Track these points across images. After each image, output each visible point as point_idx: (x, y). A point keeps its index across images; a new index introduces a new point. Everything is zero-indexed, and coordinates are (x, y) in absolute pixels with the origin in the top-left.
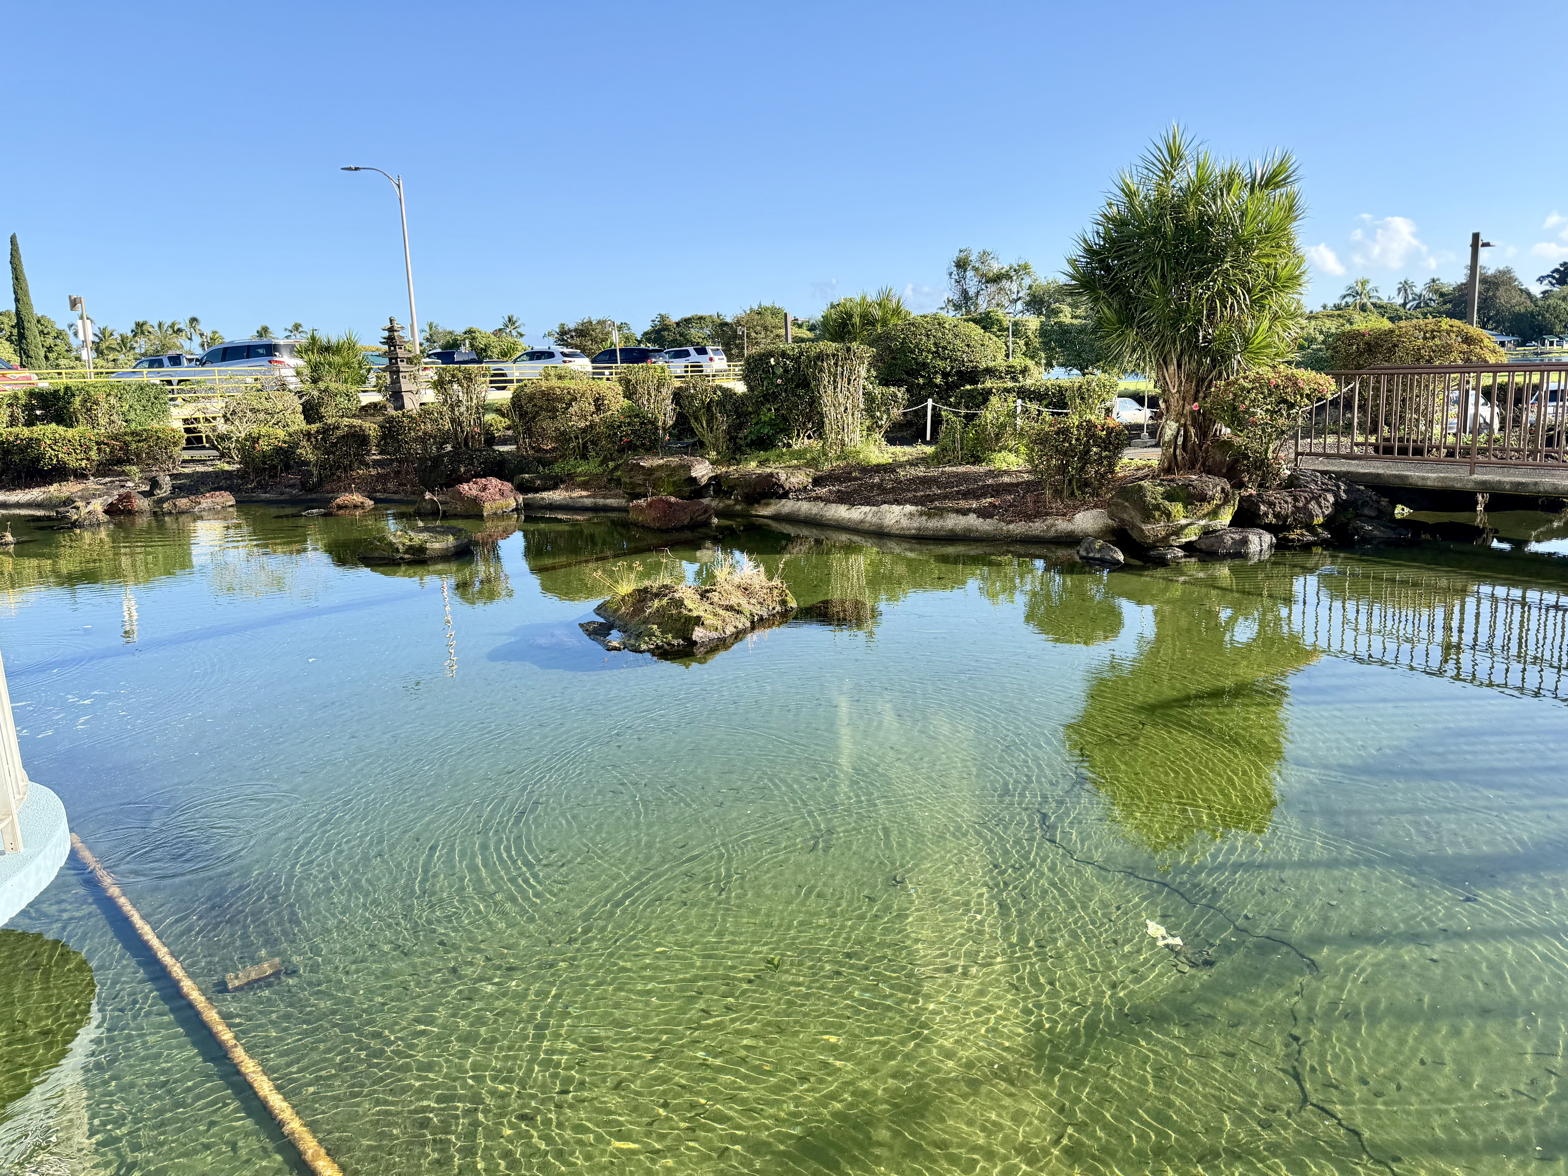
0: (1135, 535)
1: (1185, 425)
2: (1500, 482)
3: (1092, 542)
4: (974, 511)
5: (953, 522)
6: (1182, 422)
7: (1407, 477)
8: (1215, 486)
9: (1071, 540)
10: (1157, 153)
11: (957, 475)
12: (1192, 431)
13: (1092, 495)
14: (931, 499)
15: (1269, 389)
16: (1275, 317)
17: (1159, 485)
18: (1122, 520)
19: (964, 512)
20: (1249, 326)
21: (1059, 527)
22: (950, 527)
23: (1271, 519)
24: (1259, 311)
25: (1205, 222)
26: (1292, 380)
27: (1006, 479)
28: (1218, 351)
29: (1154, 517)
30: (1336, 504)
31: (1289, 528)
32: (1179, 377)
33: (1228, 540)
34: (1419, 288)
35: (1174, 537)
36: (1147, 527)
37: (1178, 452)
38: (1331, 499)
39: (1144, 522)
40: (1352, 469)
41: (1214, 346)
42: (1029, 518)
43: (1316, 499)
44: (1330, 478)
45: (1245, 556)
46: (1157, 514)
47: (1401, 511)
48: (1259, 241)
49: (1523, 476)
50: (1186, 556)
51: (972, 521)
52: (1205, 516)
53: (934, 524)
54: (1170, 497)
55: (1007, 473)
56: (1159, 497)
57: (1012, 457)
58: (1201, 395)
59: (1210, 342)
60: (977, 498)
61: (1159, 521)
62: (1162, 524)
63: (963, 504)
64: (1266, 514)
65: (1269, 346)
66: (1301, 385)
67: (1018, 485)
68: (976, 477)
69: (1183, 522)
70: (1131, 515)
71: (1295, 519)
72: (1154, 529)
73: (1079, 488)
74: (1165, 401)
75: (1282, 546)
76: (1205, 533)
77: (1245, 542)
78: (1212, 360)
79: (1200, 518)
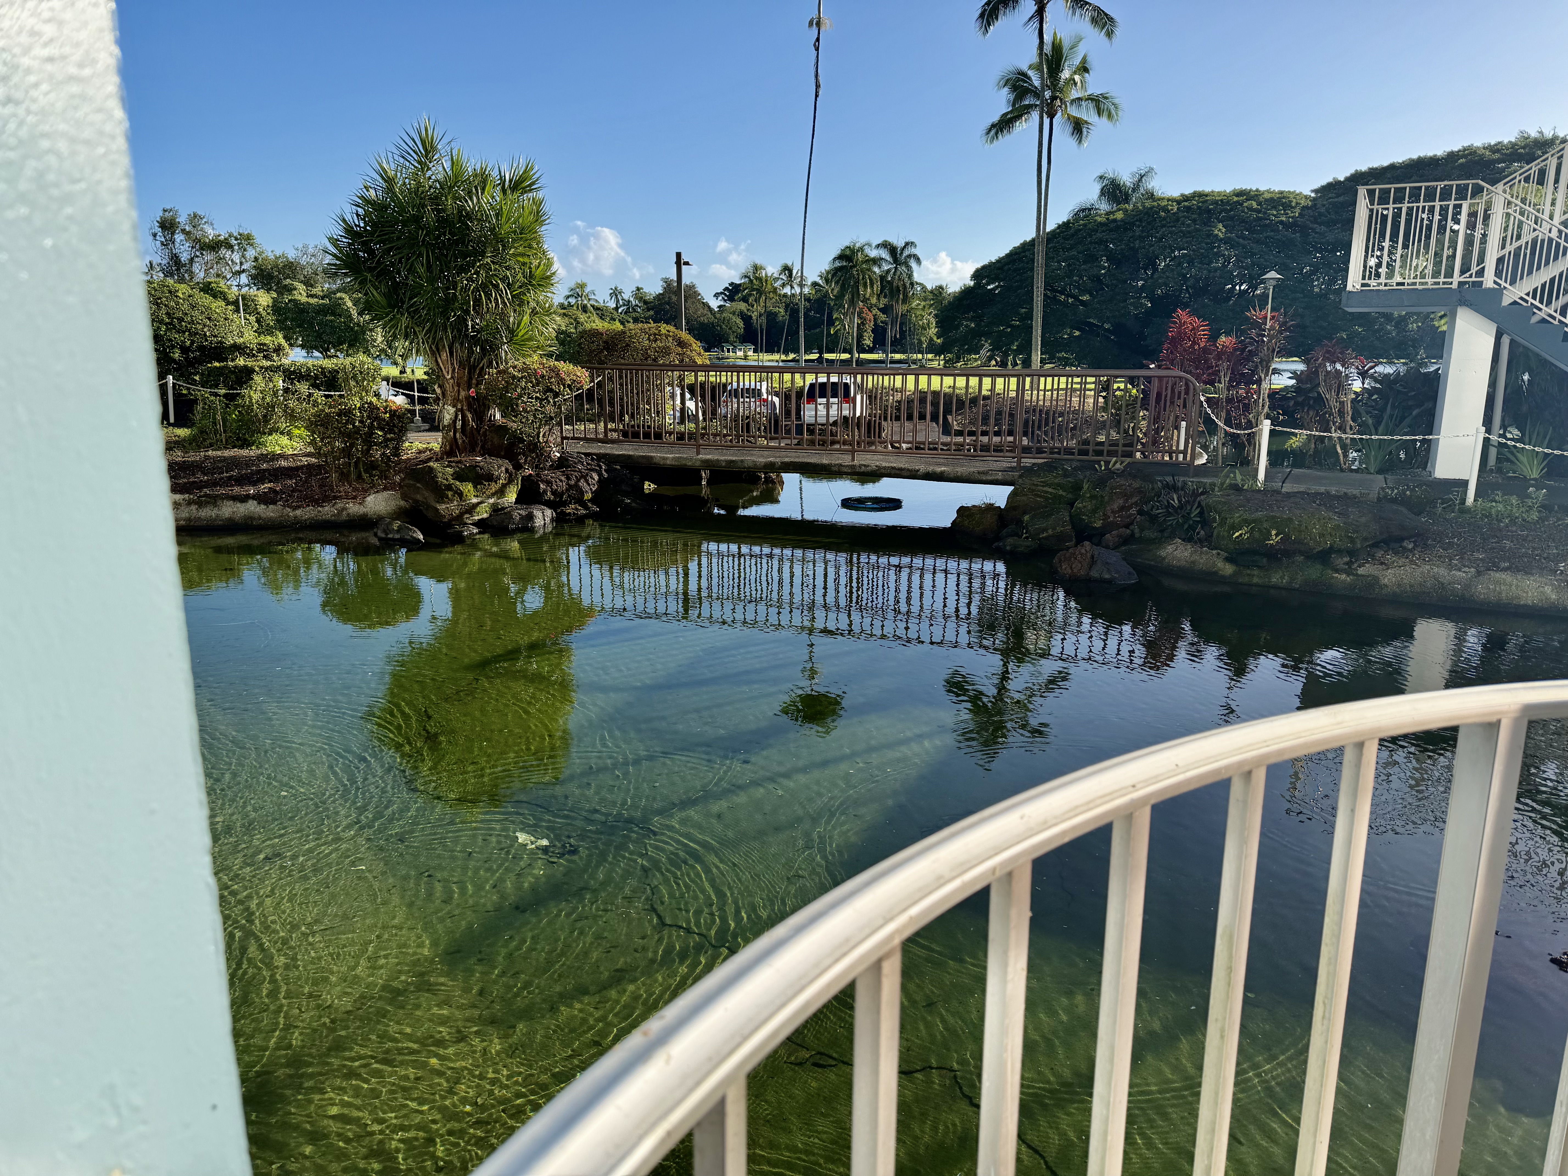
0: (430, 514)
1: (462, 410)
2: (718, 460)
3: (390, 523)
4: (253, 497)
5: (228, 510)
6: (459, 406)
7: (651, 457)
8: (500, 467)
9: (365, 523)
10: (411, 143)
11: (225, 459)
12: (469, 416)
13: (380, 478)
14: (200, 486)
15: (537, 379)
16: (534, 312)
17: (448, 466)
18: (416, 501)
19: (244, 499)
20: (511, 319)
21: (350, 511)
22: (227, 516)
23: (549, 496)
24: (519, 305)
25: (464, 216)
26: (555, 371)
27: (284, 463)
28: (487, 340)
29: (447, 497)
30: (599, 481)
31: (565, 504)
32: (452, 364)
33: (516, 516)
34: (627, 295)
35: (467, 516)
36: (442, 507)
37: (458, 435)
38: (596, 477)
39: (438, 502)
40: (608, 451)
41: (484, 336)
42: (317, 503)
43: (584, 477)
44: (592, 459)
45: (532, 530)
46: (450, 494)
47: (649, 487)
48: (514, 240)
49: (732, 455)
50: (480, 533)
51: (252, 508)
52: (493, 495)
53: (207, 513)
54: (460, 477)
55: (282, 456)
56: (450, 478)
57: (284, 440)
58: (474, 381)
59: (478, 332)
60: (254, 484)
61: (452, 501)
62: (455, 503)
63: (237, 490)
64: (545, 492)
65: (530, 339)
66: (563, 375)
67: (297, 468)
68: (249, 462)
69: (475, 500)
70: (424, 495)
71: (569, 496)
72: (449, 508)
73: (366, 471)
74: (440, 386)
75: (560, 520)
76: (494, 511)
77: (530, 517)
78: (482, 349)
79: (489, 497)
